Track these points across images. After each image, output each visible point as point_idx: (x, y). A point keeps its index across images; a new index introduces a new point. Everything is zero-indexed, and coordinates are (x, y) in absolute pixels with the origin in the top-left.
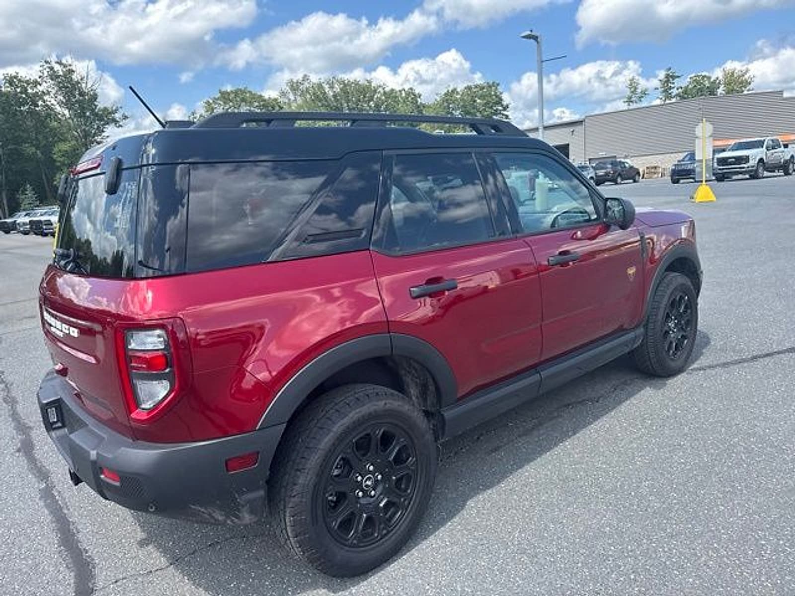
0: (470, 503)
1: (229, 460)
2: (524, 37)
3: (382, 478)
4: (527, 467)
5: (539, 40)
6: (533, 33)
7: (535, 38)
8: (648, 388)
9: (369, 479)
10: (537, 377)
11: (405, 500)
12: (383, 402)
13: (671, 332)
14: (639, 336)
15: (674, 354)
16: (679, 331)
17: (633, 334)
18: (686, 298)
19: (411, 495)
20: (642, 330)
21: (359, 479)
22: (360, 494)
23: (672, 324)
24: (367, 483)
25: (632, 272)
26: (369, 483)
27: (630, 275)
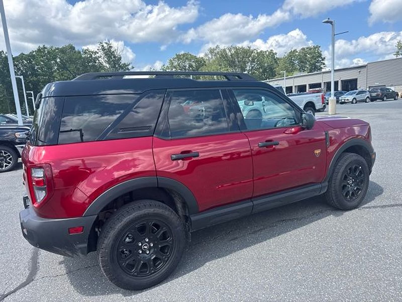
0: (207, 264)
1: (71, 228)
2: (323, 22)
3: (153, 245)
4: (244, 250)
5: (333, 23)
6: (329, 20)
7: (331, 23)
8: (332, 215)
9: (146, 245)
10: (251, 204)
11: (165, 258)
12: (153, 210)
13: (349, 186)
14: (325, 187)
15: (350, 198)
16: (355, 185)
17: (319, 186)
18: (360, 167)
19: (169, 256)
20: (327, 183)
21: (140, 245)
22: (141, 252)
23: (351, 181)
24: (145, 247)
25: (318, 152)
26: (146, 247)
27: (316, 154)
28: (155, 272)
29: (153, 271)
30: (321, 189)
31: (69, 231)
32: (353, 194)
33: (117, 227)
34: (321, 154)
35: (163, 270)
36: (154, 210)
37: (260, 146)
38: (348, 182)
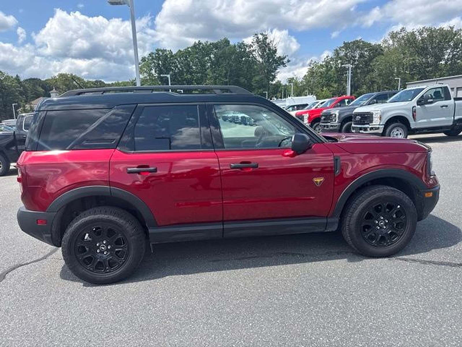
3: (110, 249)
8: (346, 259)
10: (221, 227)
11: (120, 261)
13: (379, 228)
14: (333, 223)
15: (378, 243)
16: (390, 229)
17: (325, 221)
18: (399, 207)
19: (124, 261)
20: (337, 220)
21: (98, 245)
22: (98, 251)
23: (382, 222)
24: (102, 248)
25: (319, 181)
26: (103, 248)
27: (317, 182)
28: (110, 272)
29: (108, 271)
30: (326, 225)
31: (37, 222)
32: (383, 238)
33: (74, 226)
35: (117, 272)
36: (108, 217)
37: (232, 167)
38: (377, 222)
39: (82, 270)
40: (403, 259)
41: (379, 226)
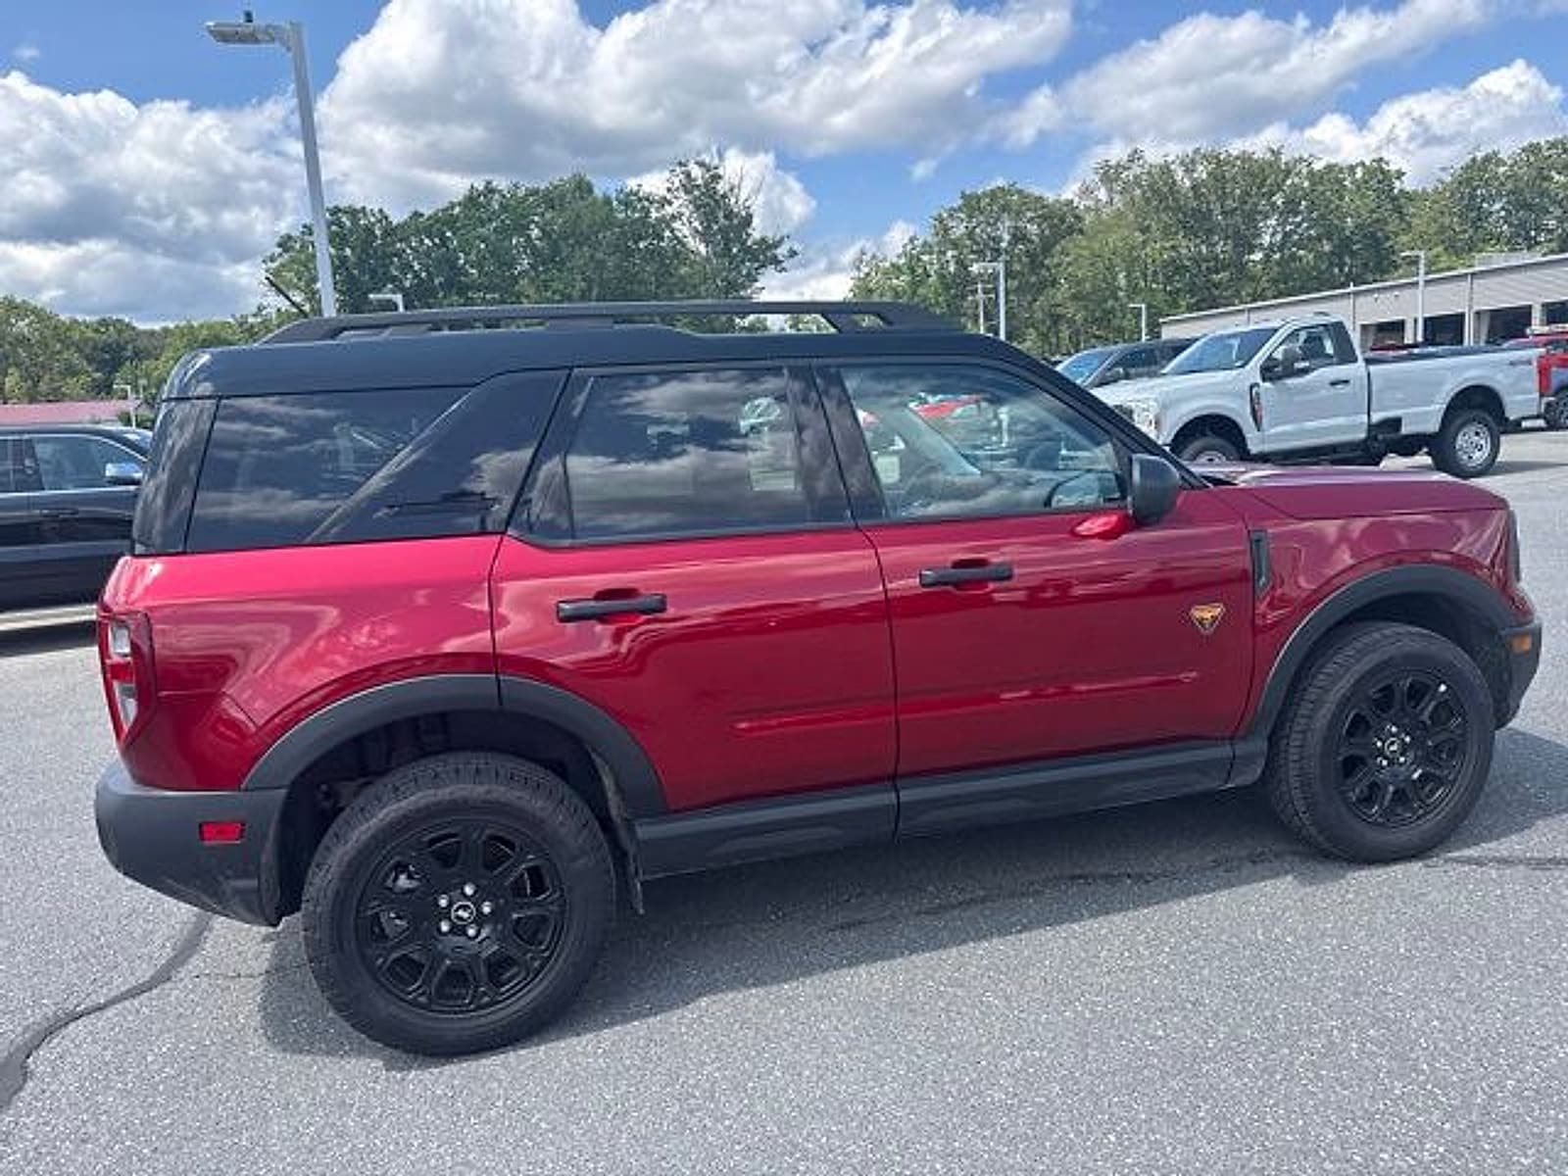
0: (703, 1002)
1: (208, 823)
3: (492, 913)
8: (1289, 878)
9: (465, 908)
10: (889, 798)
11: (533, 959)
12: (485, 788)
13: (1385, 763)
14: (1250, 759)
15: (1388, 813)
16: (1417, 762)
17: (1224, 751)
18: (1443, 688)
19: (546, 954)
20: (1262, 745)
21: (443, 903)
22: (445, 927)
23: (1392, 743)
24: (461, 913)
25: (1209, 615)
26: (465, 915)
27: (1201, 621)
28: (494, 1003)
29: (486, 999)
30: (1231, 765)
31: (201, 832)
32: (1400, 796)
33: (355, 835)
34: (1222, 622)
35: (522, 1003)
36: (488, 792)
37: (928, 581)
38: (1379, 744)
39: (386, 1007)
40: (1469, 861)
41: (1386, 758)
